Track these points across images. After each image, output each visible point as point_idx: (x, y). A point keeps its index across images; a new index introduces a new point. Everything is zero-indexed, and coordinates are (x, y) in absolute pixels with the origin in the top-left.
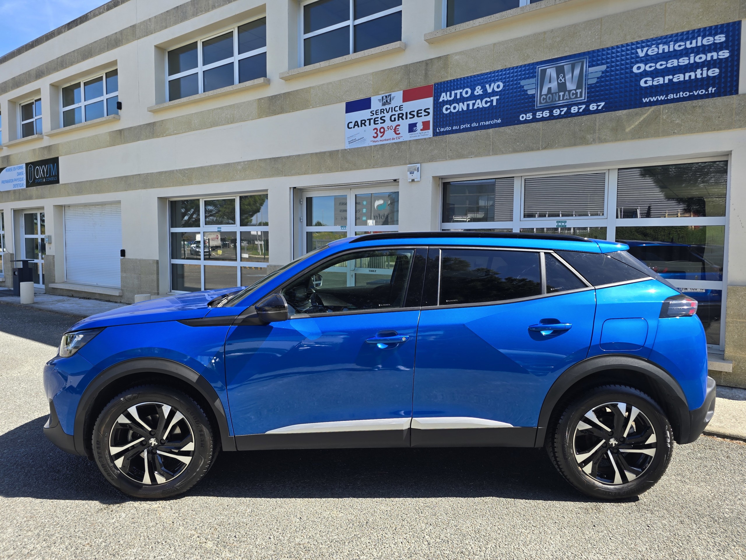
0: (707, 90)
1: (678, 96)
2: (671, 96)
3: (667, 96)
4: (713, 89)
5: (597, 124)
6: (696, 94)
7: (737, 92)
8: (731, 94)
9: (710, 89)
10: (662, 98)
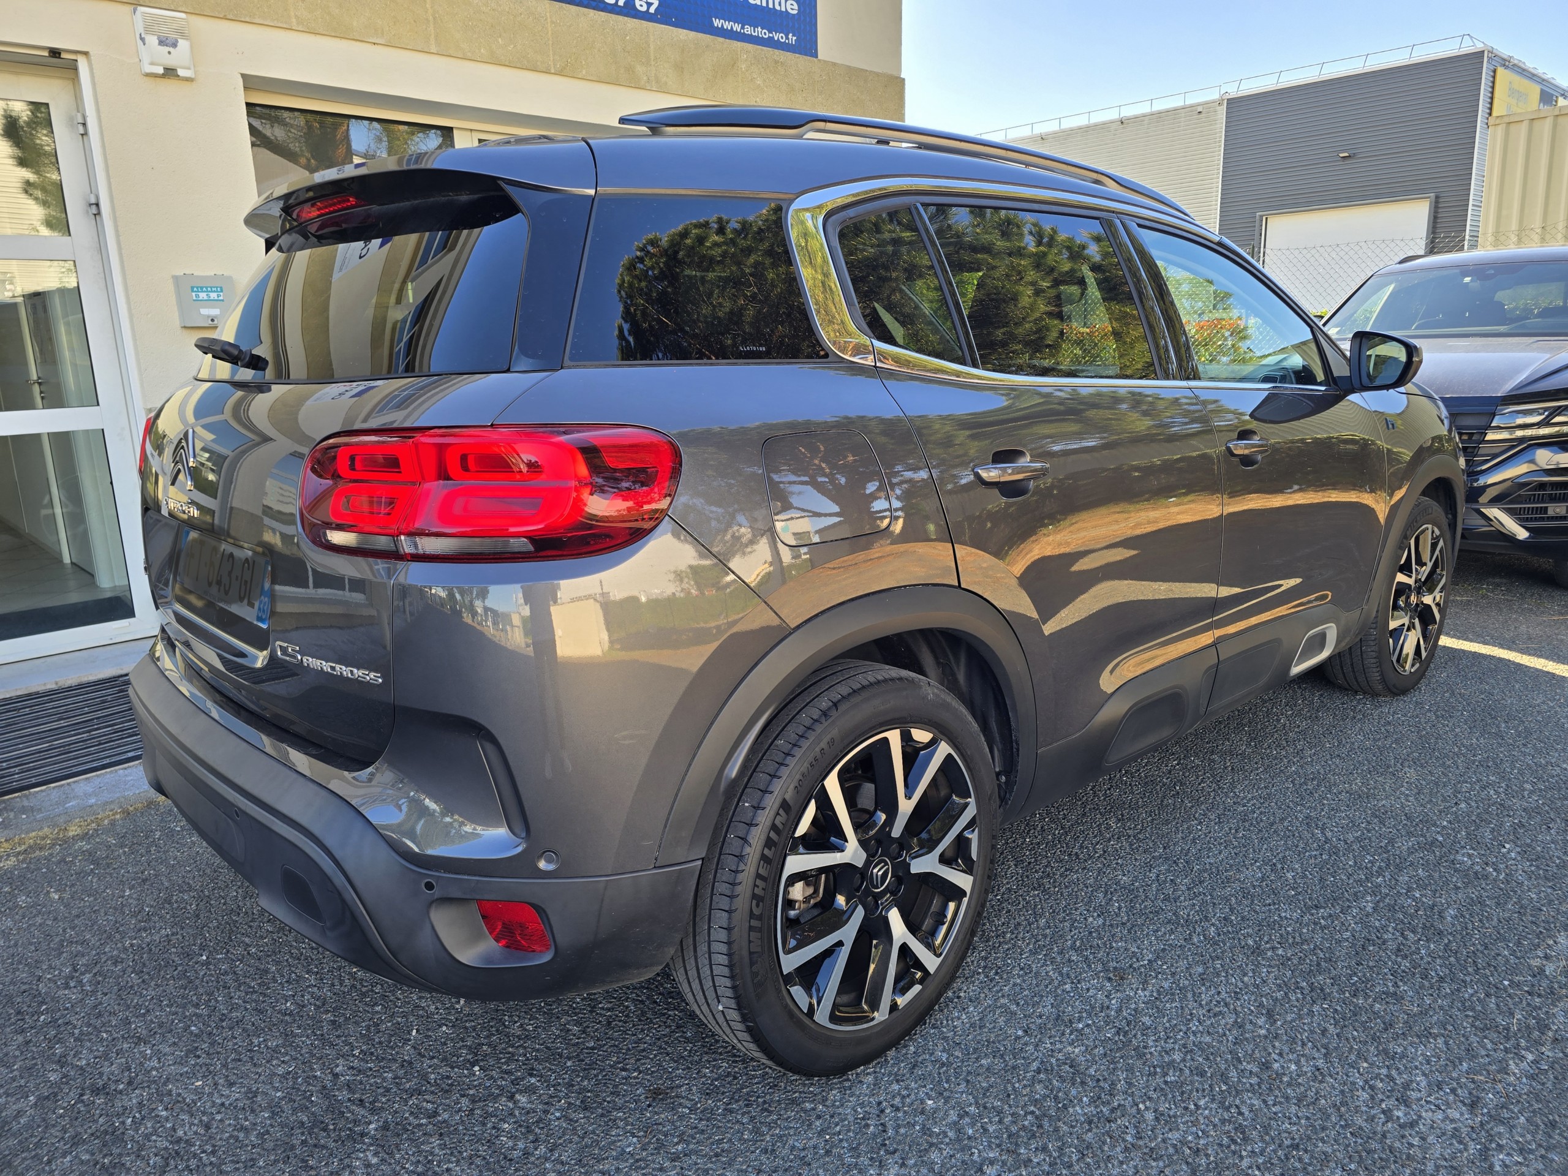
0: (787, 38)
1: (756, 34)
2: (748, 30)
3: (743, 28)
4: (794, 38)
5: (652, 47)
6: (776, 39)
7: (817, 57)
8: (812, 56)
9: (790, 36)
10: (737, 27)
